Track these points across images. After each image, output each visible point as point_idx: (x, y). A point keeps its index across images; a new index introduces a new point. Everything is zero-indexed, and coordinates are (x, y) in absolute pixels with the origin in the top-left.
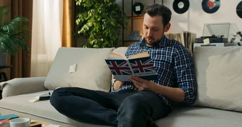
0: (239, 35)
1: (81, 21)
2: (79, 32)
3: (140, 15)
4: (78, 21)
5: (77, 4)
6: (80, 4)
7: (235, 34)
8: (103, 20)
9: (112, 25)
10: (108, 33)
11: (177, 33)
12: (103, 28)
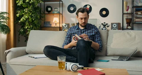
0: (102, 25)
1: (20, 15)
2: (20, 22)
3: (50, 13)
4: (18, 15)
5: (18, 5)
6: (20, 5)
7: (101, 24)
8: (32, 15)
9: (38, 18)
10: (36, 22)
11: (73, 23)
12: (33, 20)
